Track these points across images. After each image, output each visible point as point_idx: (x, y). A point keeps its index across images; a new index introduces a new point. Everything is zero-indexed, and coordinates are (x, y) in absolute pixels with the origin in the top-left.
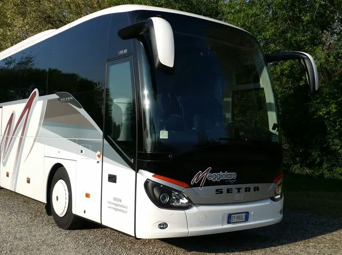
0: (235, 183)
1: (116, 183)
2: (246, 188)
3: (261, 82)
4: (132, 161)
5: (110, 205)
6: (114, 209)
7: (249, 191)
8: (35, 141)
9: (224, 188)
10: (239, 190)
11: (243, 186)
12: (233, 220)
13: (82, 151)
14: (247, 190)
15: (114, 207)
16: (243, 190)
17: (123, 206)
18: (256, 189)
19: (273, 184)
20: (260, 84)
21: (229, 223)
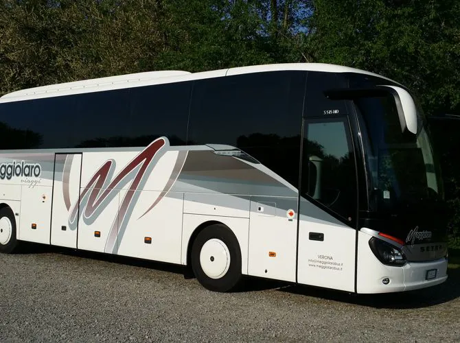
1: (323, 240)
3: (418, 143)
4: (350, 219)
5: (311, 263)
6: (320, 266)
8: (162, 195)
9: (425, 245)
10: (433, 248)
12: (429, 276)
13: (260, 209)
14: (436, 248)
15: (319, 264)
17: (335, 264)
18: (440, 247)
20: (416, 145)
21: (427, 279)
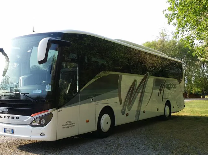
0: (7, 114)
2: (12, 117)
7: (14, 118)
10: (9, 117)
11: (11, 115)
14: (13, 118)
16: (10, 118)
18: (18, 118)
19: (30, 117)
